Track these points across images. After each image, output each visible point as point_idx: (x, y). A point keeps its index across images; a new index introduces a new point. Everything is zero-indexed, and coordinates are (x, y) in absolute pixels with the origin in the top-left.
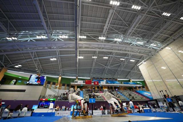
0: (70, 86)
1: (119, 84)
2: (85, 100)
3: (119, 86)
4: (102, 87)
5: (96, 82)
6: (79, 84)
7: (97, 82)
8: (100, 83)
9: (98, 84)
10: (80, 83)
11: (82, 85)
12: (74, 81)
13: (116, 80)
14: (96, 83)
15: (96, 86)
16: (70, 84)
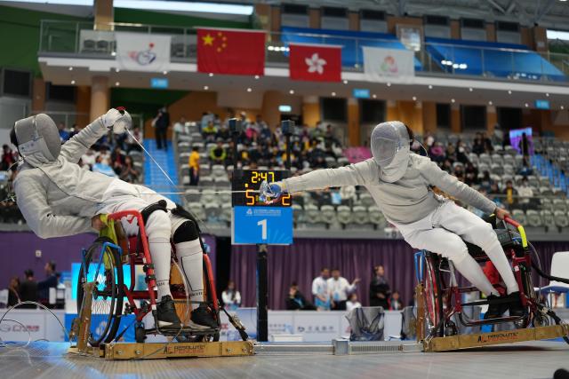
0: (39, 93)
1: (554, 80)
2: (178, 212)
3: (553, 98)
4: (373, 110)
5: (309, 52)
6: (132, 66)
7: (323, 53)
8: (357, 63)
9: (332, 71)
10: (135, 57)
11: (161, 84)
12: (73, 34)
13: (532, 40)
14: (316, 64)
15: (313, 100)
16: (37, 71)
